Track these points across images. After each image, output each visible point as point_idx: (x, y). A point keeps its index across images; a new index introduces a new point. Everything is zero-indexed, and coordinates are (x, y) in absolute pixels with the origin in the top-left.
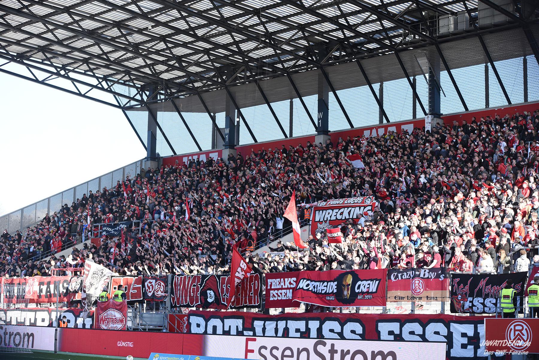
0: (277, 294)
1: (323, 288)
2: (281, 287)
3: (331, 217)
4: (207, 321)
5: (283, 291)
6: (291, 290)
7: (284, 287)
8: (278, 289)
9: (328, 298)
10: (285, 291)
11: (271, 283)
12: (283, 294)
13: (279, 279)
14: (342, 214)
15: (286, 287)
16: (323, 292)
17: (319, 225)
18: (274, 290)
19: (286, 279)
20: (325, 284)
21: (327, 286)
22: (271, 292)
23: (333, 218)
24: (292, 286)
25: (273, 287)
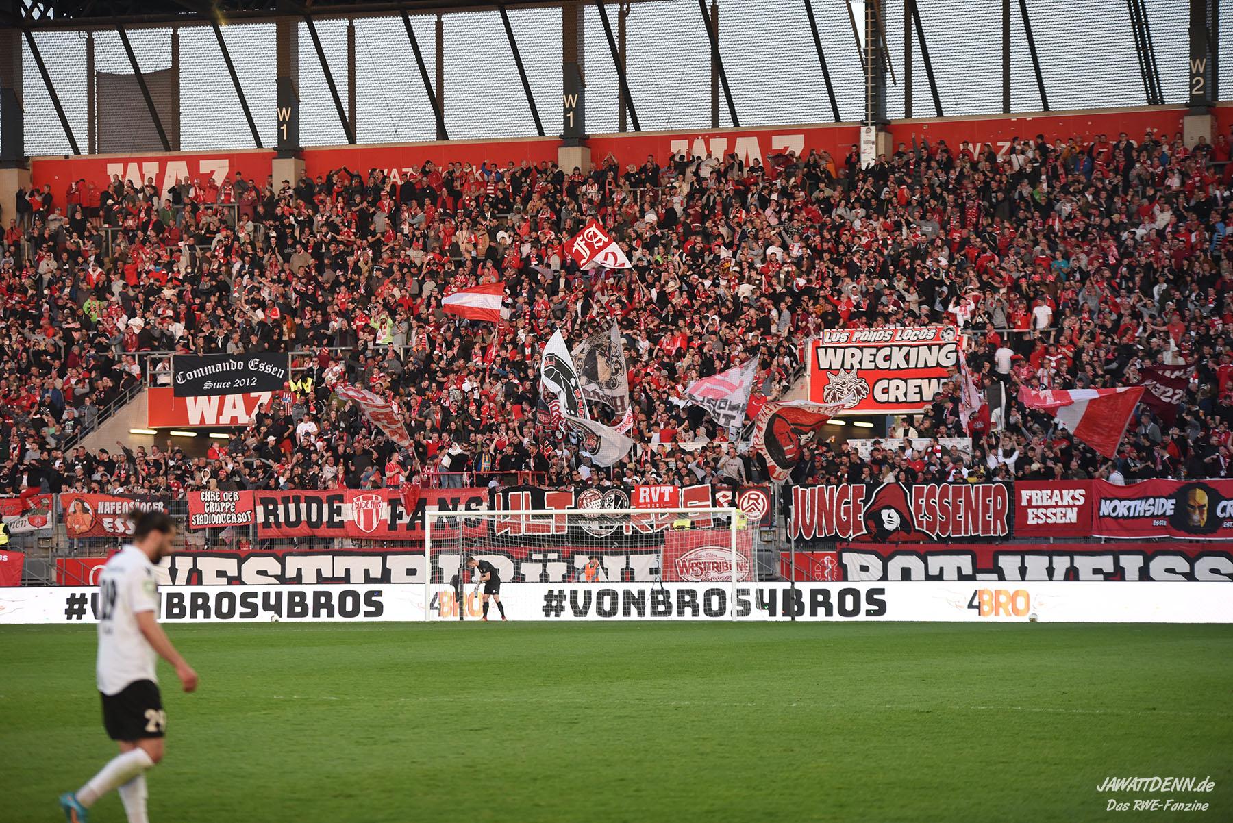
0: (1045, 515)
1: (1147, 508)
2: (1054, 504)
3: (860, 362)
4: (885, 561)
5: (1059, 510)
6: (1075, 509)
7: (1060, 503)
8: (1046, 507)
9: (1156, 523)
10: (1063, 510)
11: (1031, 497)
12: (1059, 515)
13: (1049, 492)
14: (888, 358)
15: (1065, 503)
16: (1148, 514)
17: (830, 376)
18: (1038, 507)
19: (1065, 492)
20: (1151, 501)
21: (1154, 505)
22: (1030, 511)
23: (867, 365)
24: (1077, 503)
25: (1034, 503)
